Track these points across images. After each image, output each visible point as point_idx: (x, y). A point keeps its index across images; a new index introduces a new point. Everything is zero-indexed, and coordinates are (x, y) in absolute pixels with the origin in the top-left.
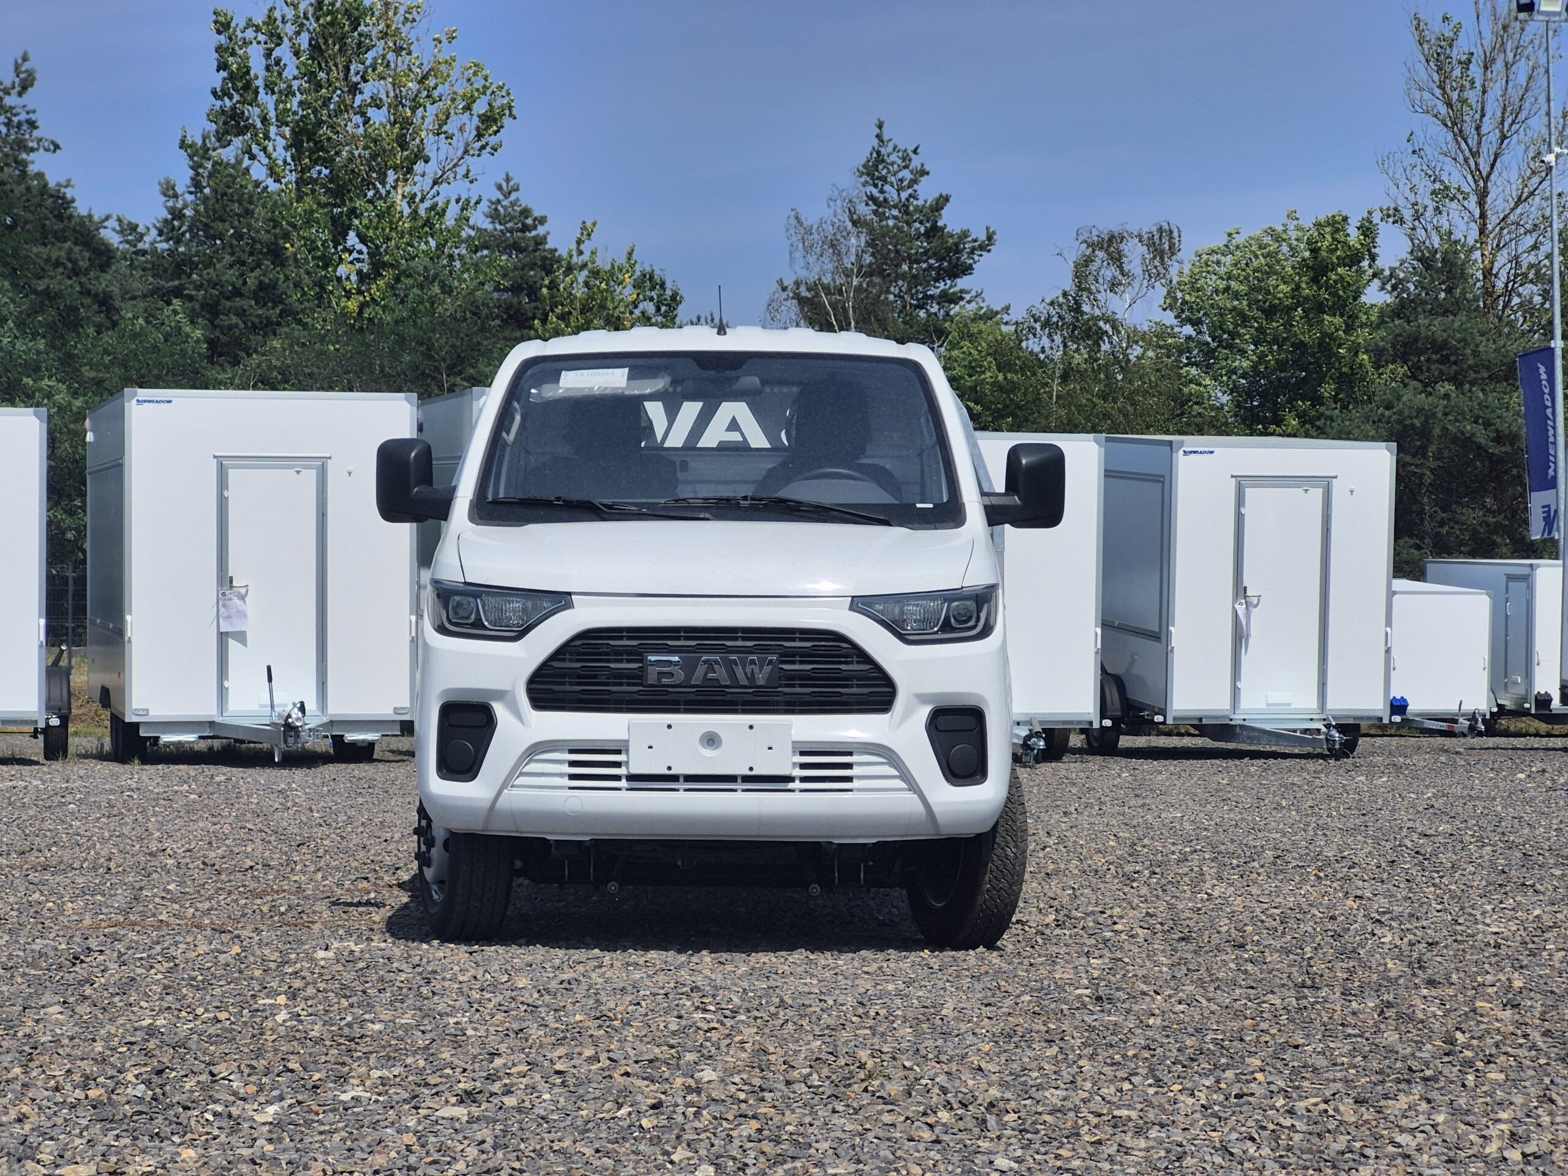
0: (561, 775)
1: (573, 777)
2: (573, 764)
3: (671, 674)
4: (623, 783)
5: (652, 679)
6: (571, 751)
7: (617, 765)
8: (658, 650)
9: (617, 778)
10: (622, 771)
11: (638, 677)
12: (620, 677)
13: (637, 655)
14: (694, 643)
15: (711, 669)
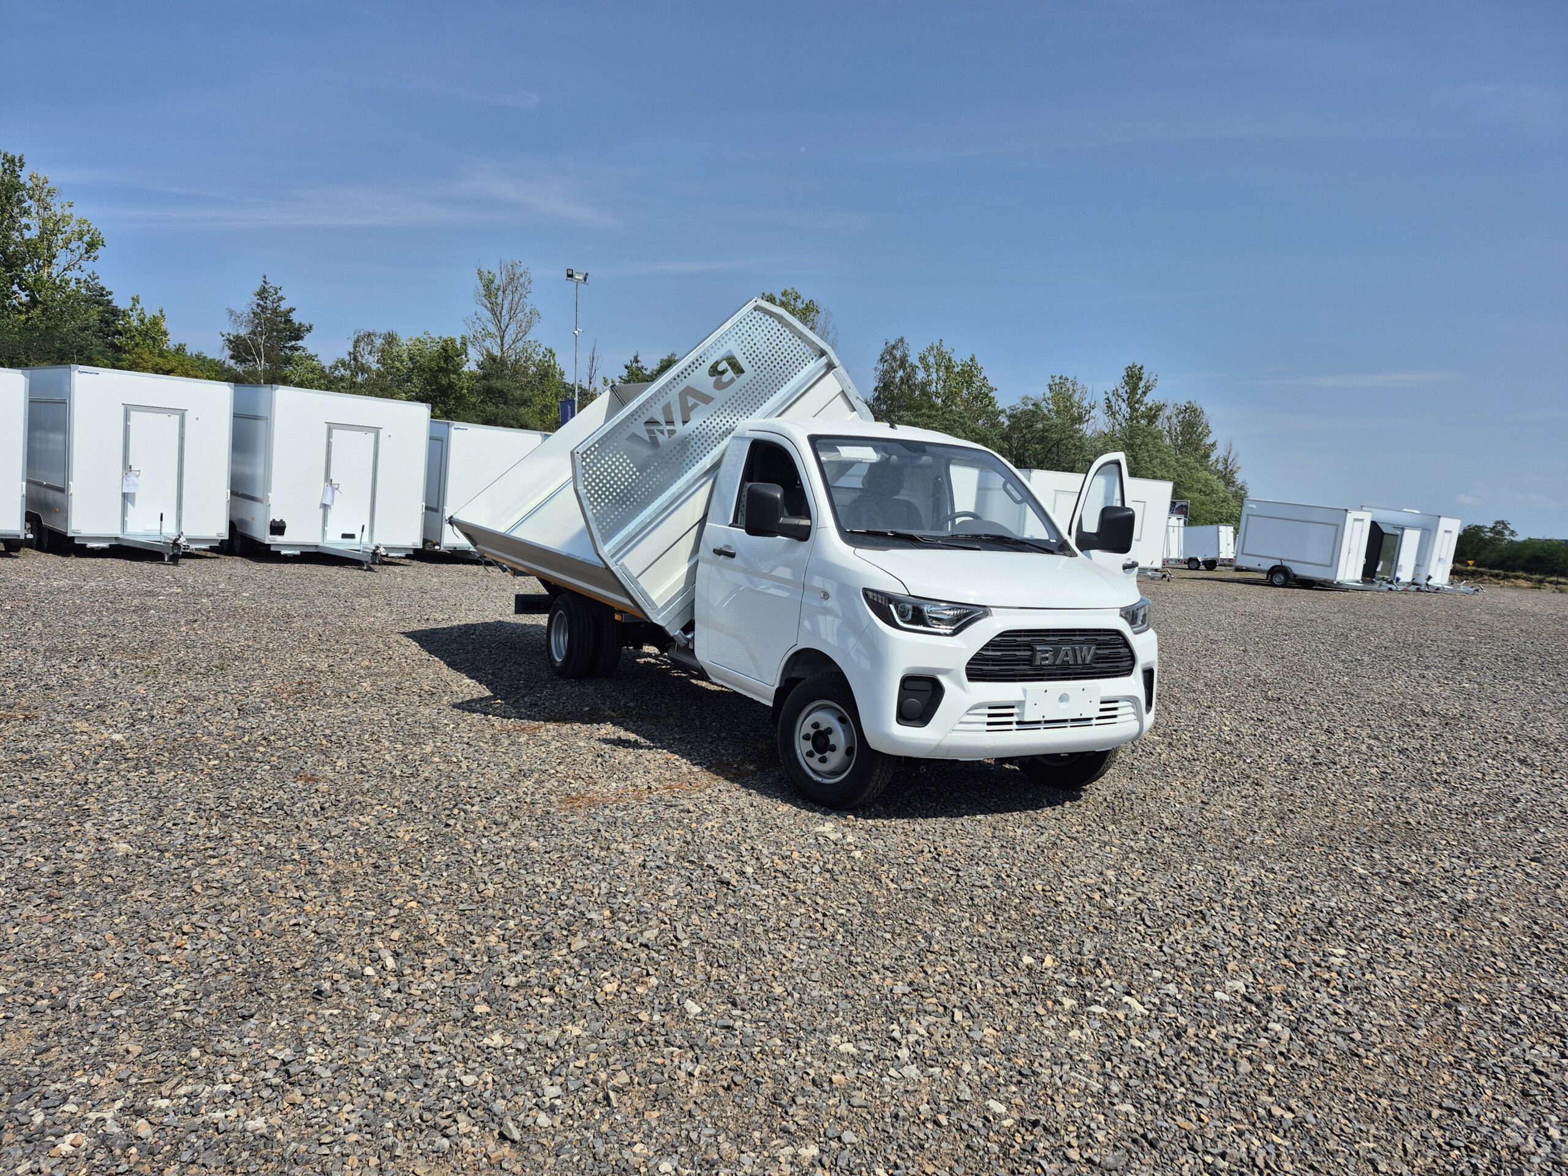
0: (983, 723)
1: (989, 724)
2: (990, 715)
3: (1047, 659)
4: (1014, 726)
5: (1038, 662)
6: (990, 708)
7: (1011, 715)
8: (1041, 643)
9: (1010, 723)
10: (1014, 719)
11: (1030, 661)
12: (1019, 661)
13: (1030, 647)
14: (1057, 639)
15: (1067, 655)
